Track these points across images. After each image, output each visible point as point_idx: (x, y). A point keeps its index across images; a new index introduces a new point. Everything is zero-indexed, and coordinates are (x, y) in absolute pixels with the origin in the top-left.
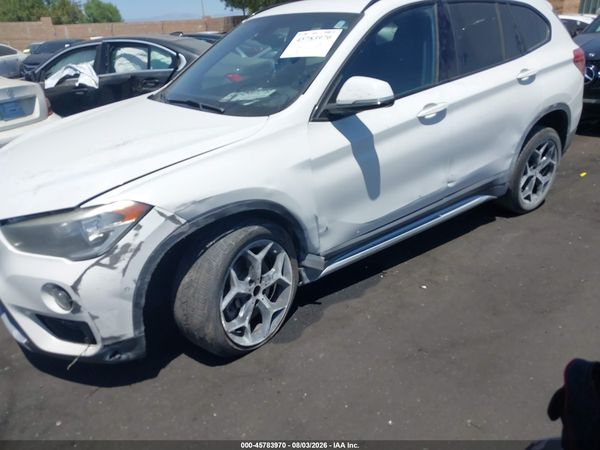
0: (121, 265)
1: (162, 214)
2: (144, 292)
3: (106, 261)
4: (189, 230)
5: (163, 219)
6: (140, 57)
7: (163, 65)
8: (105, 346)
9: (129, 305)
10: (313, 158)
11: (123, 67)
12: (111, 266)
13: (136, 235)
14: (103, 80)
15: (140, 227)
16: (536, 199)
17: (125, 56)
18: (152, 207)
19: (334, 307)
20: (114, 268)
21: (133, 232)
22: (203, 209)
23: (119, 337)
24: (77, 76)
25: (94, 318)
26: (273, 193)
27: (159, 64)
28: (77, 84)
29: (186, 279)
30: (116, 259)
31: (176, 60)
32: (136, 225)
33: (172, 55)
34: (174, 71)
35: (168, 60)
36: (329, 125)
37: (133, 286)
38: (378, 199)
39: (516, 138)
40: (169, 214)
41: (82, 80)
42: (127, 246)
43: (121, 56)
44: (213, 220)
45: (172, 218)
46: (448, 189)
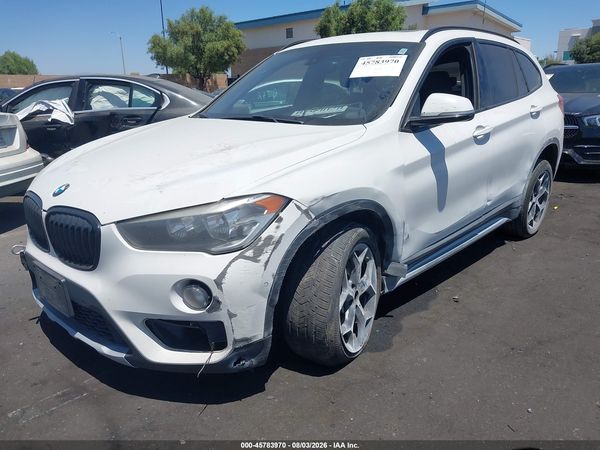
0: (264, 258)
1: (298, 208)
2: (279, 289)
3: (250, 253)
4: (318, 224)
5: (300, 212)
6: (119, 95)
7: (144, 104)
8: (235, 350)
9: (264, 302)
10: (406, 164)
11: (99, 104)
12: (254, 259)
13: (278, 227)
14: (80, 116)
15: (281, 220)
16: (536, 225)
17: (103, 94)
18: (291, 200)
19: (410, 317)
20: (258, 261)
21: (274, 224)
22: (329, 205)
23: (250, 339)
24: (50, 111)
25: (231, 316)
26: (380, 194)
27: (141, 103)
28: (50, 120)
29: (305, 279)
30: (259, 252)
31: (159, 99)
32: (277, 218)
33: (155, 95)
34: (157, 110)
35: (151, 100)
36: (411, 136)
37: (271, 281)
38: (444, 211)
39: (529, 165)
40: (304, 208)
41: (55, 115)
42: (270, 238)
43: (99, 94)
44: (337, 217)
45: (306, 212)
46: (487, 207)
